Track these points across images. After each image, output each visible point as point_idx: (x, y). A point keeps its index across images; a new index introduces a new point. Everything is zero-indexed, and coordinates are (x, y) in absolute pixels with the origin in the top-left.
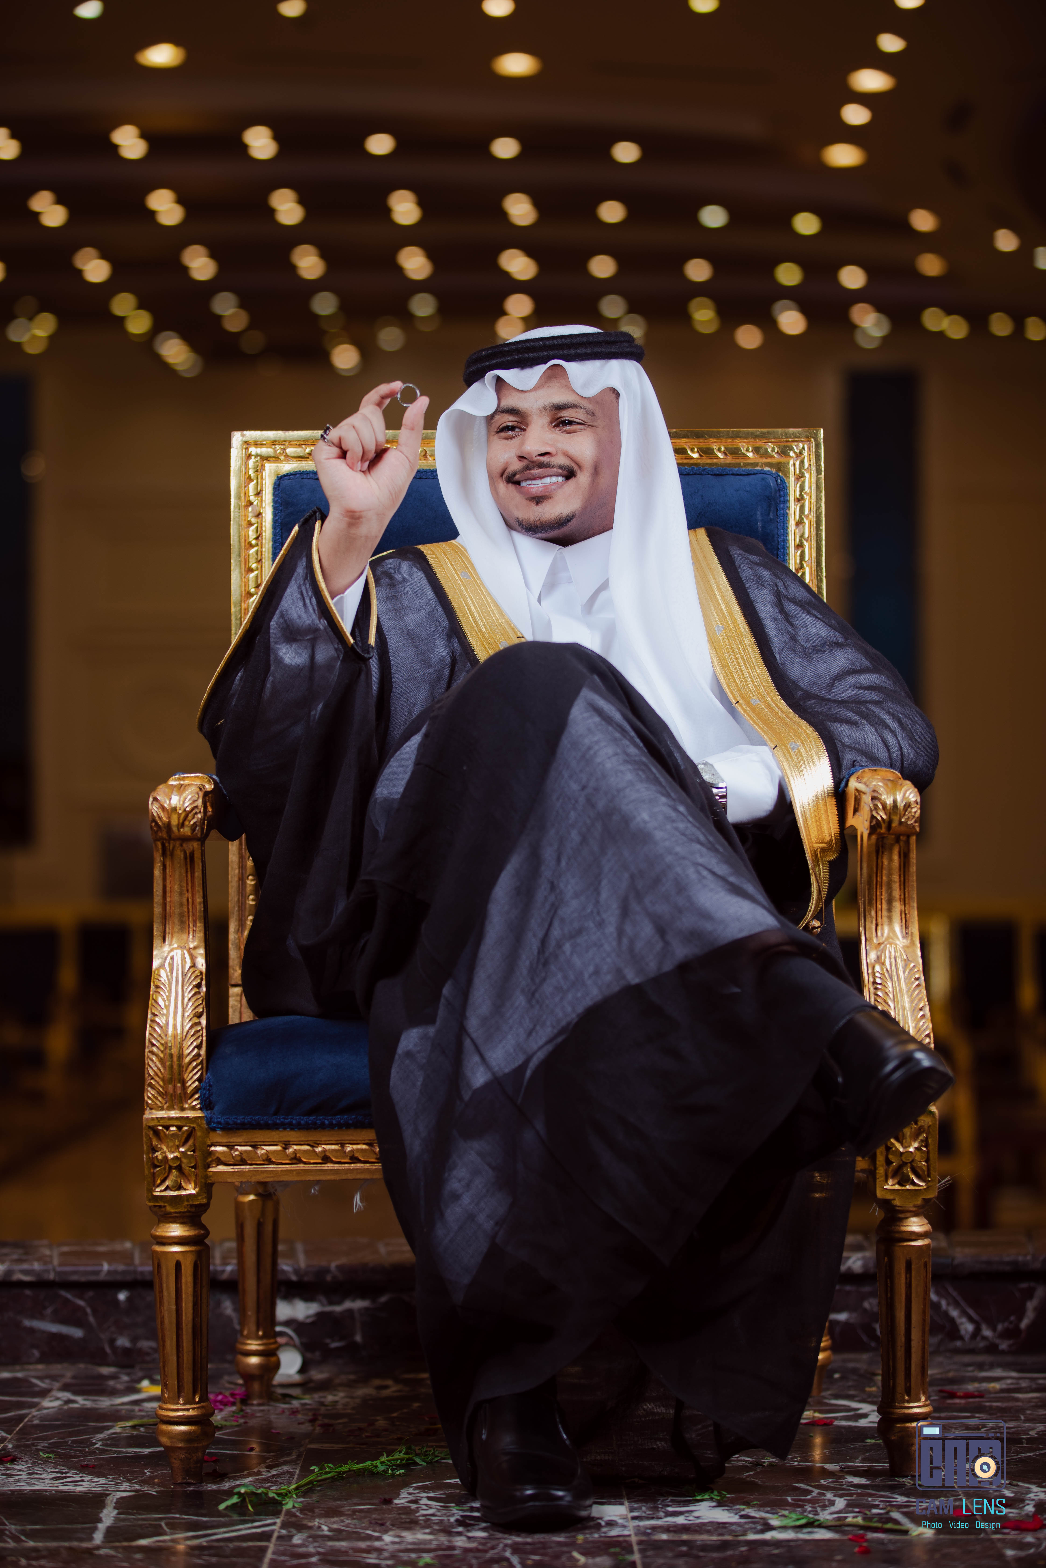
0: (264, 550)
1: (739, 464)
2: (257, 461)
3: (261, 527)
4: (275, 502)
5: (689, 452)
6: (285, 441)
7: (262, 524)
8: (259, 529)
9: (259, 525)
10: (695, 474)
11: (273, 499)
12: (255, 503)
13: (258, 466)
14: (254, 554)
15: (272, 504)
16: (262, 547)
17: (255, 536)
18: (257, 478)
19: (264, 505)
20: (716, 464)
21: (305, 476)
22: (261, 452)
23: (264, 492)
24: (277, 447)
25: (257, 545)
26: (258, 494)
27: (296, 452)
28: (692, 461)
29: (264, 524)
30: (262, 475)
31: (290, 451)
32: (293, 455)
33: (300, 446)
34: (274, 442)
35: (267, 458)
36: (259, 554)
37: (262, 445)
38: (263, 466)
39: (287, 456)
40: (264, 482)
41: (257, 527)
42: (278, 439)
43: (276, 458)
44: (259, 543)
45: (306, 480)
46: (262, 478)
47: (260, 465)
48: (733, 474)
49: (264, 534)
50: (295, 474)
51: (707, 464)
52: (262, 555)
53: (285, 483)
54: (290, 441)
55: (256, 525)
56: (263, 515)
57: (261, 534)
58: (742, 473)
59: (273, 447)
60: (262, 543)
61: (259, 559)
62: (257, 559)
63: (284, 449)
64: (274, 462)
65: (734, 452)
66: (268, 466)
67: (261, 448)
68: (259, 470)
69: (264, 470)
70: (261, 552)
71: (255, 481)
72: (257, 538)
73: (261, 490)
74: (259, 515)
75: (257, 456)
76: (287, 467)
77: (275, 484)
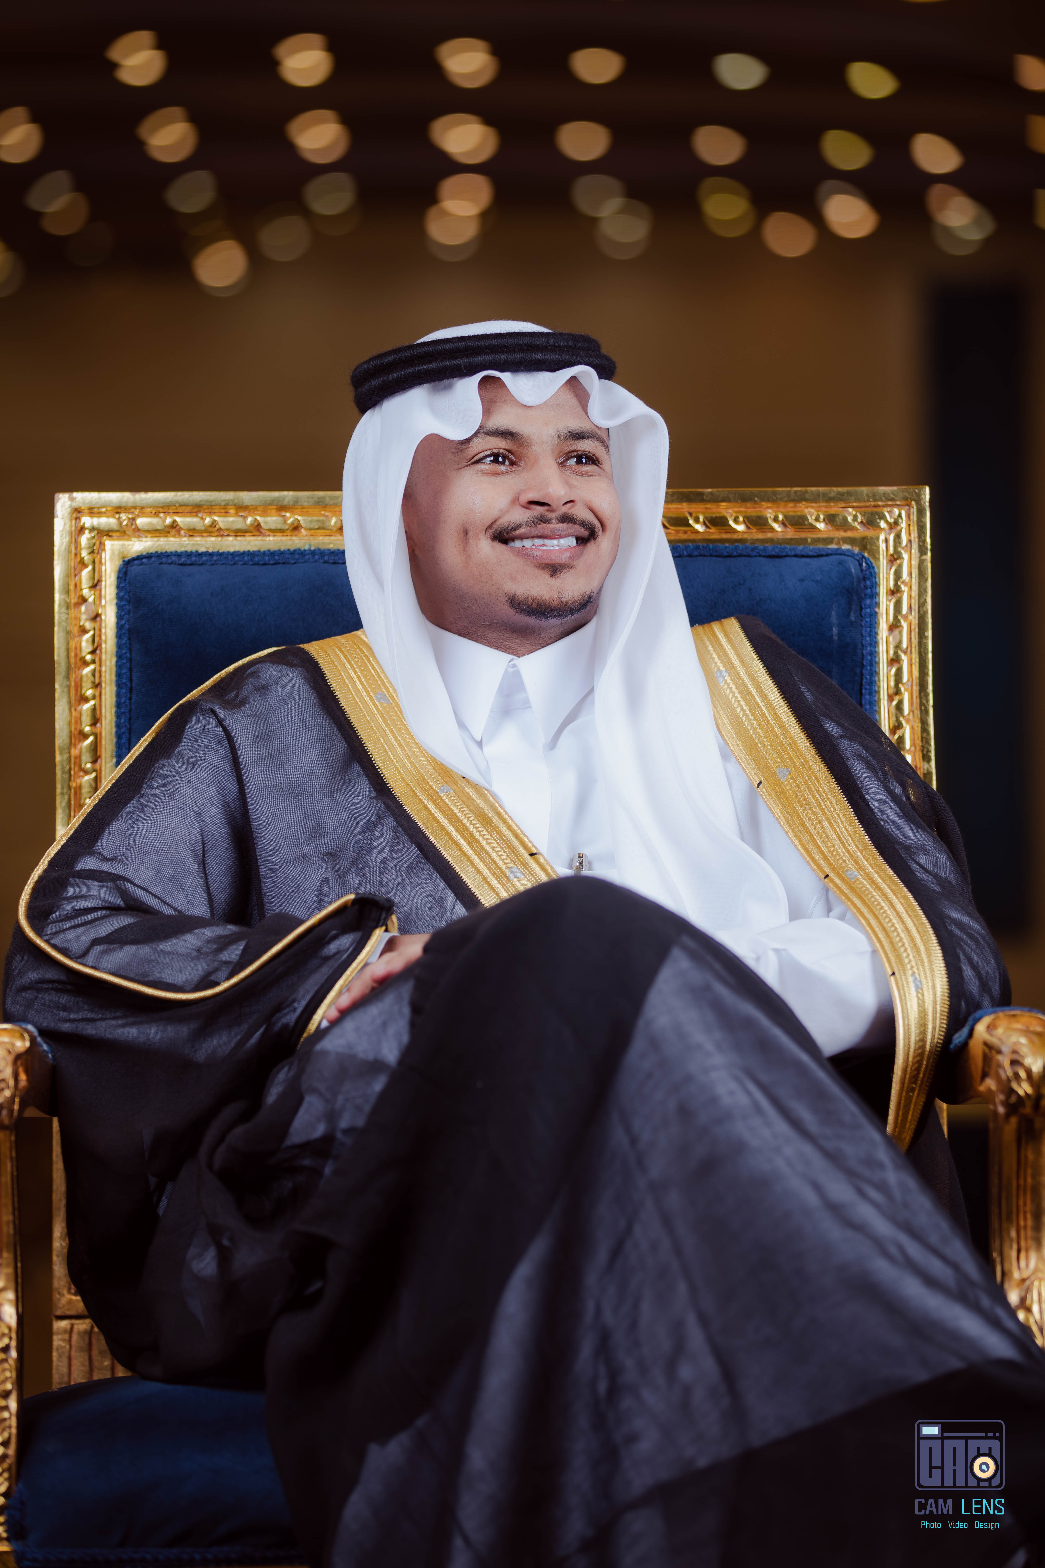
0: (103, 669)
1: (806, 540)
2: (93, 537)
3: (100, 636)
4: (119, 597)
6: (135, 507)
7: (100, 630)
8: (97, 639)
9: (97, 633)
10: (740, 555)
11: (117, 594)
12: (90, 600)
13: (94, 544)
14: (90, 675)
15: (115, 601)
16: (100, 665)
17: (90, 649)
18: (94, 562)
19: (103, 602)
20: (771, 540)
21: (164, 560)
22: (99, 524)
23: (103, 583)
24: (123, 516)
25: (93, 662)
26: (95, 586)
27: (150, 523)
28: (735, 536)
29: (103, 630)
30: (101, 558)
31: (141, 521)
32: (146, 528)
33: (156, 514)
34: (118, 510)
35: (108, 533)
36: (97, 675)
37: (100, 514)
38: (102, 544)
39: (137, 530)
40: (103, 568)
41: (94, 635)
42: (123, 505)
43: (121, 532)
44: (97, 660)
45: (165, 567)
46: (101, 563)
47: (98, 543)
48: (796, 556)
49: (103, 646)
50: (149, 556)
51: (758, 540)
52: (100, 676)
53: (134, 569)
54: (142, 508)
55: (92, 633)
56: (103, 617)
57: (100, 645)
58: (810, 553)
59: (117, 516)
60: (100, 659)
61: (97, 681)
62: (93, 682)
63: (134, 519)
64: (119, 539)
65: (799, 522)
66: (109, 544)
67: (99, 517)
68: (96, 550)
69: (104, 550)
70: (100, 672)
71: (90, 567)
72: (93, 652)
73: (99, 581)
74: (96, 617)
75: (93, 529)
76: (138, 546)
77: (120, 571)
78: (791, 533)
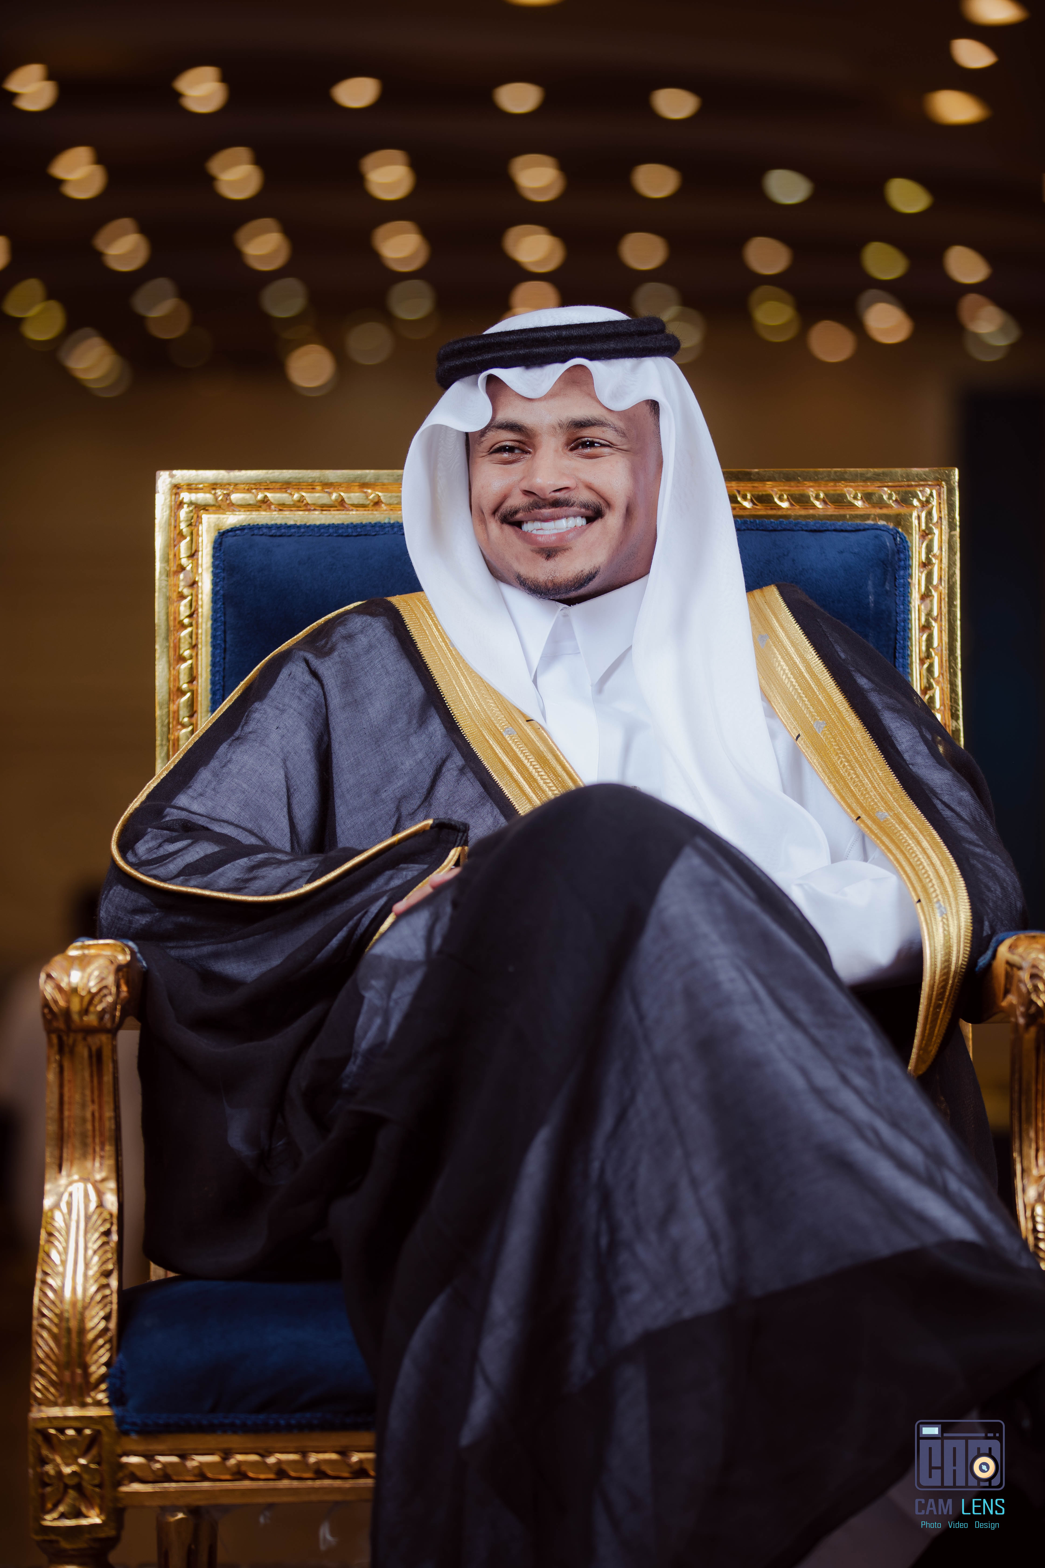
0: (200, 631)
1: (845, 516)
2: (191, 511)
3: (197, 601)
4: (215, 566)
5: (776, 500)
6: (229, 484)
7: (197, 596)
8: (194, 604)
9: (194, 598)
10: (785, 530)
11: (213, 563)
12: (188, 568)
13: (192, 518)
14: (187, 637)
15: (211, 569)
16: (197, 628)
17: (188, 613)
18: (192, 534)
19: (200, 571)
20: (813, 516)
21: (256, 532)
22: (197, 499)
23: (200, 553)
24: (219, 492)
25: (191, 625)
26: (193, 555)
27: (243, 499)
28: (780, 513)
29: (200, 596)
30: (198, 530)
31: (235, 497)
32: (240, 503)
33: (249, 490)
34: (214, 486)
35: (205, 507)
36: (194, 637)
37: (197, 490)
38: (199, 517)
39: (232, 504)
40: (200, 539)
41: (191, 600)
42: (219, 481)
43: (217, 507)
44: (194, 623)
45: (257, 538)
46: (198, 534)
47: (195, 516)
48: (835, 530)
49: (200, 610)
50: (242, 528)
51: (801, 516)
52: (197, 638)
53: (229, 540)
54: (236, 485)
55: (189, 598)
56: (200, 584)
57: (196, 610)
58: (849, 528)
59: (213, 492)
60: (197, 622)
61: (194, 643)
62: (191, 643)
63: (228, 495)
64: (215, 513)
65: (838, 500)
66: (206, 518)
67: (196, 493)
68: (194, 523)
69: (201, 523)
70: (197, 634)
71: (188, 539)
72: (191, 616)
73: (197, 551)
74: (193, 584)
75: (191, 504)
76: (232, 520)
77: (215, 542)
78: (831, 510)
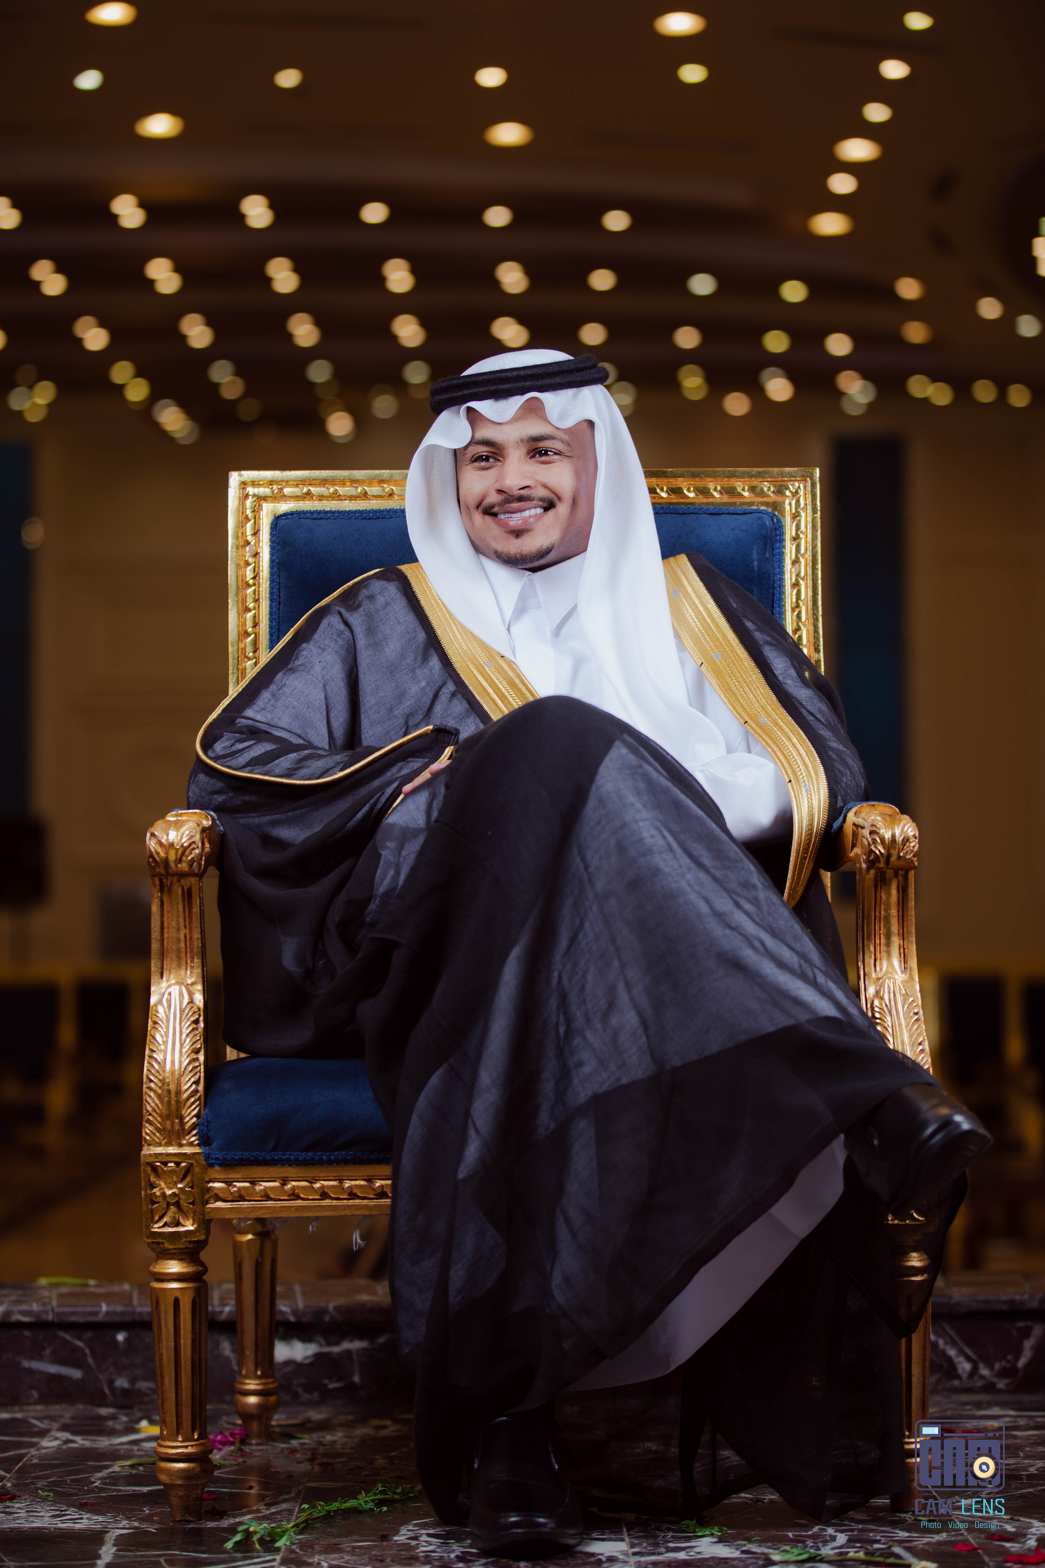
0: (261, 589)
1: (735, 503)
2: (255, 501)
3: (259, 567)
4: (272, 541)
5: (685, 492)
6: (282, 481)
7: (259, 563)
8: (256, 569)
9: (257, 565)
10: (692, 513)
11: (271, 539)
12: (253, 543)
13: (255, 506)
14: (252, 593)
15: (269, 544)
16: (259, 587)
17: (252, 576)
18: (255, 518)
19: (261, 545)
20: (712, 503)
21: (302, 516)
22: (259, 493)
23: (261, 532)
24: (275, 487)
25: (254, 585)
26: (256, 533)
27: (293, 491)
28: (688, 501)
29: (261, 563)
30: (260, 515)
32: (290, 495)
33: (297, 486)
34: (271, 483)
35: (264, 498)
36: (257, 593)
37: (259, 485)
38: (260, 506)
39: (284, 496)
40: (261, 522)
41: (255, 566)
42: (275, 479)
43: (273, 498)
44: (257, 583)
45: (303, 521)
46: (259, 518)
47: (257, 505)
48: (729, 514)
49: (261, 574)
50: (292, 514)
51: (703, 503)
52: (259, 594)
53: (282, 522)
54: (287, 481)
55: (253, 565)
56: (261, 554)
57: (259, 573)
58: (739, 512)
59: (271, 487)
60: (259, 582)
61: (257, 598)
62: (254, 598)
63: (282, 489)
64: (272, 502)
65: (731, 491)
66: (265, 505)
67: (258, 488)
68: (256, 510)
69: (262, 510)
70: (259, 591)
71: (252, 521)
72: (254, 578)
73: (258, 530)
74: (256, 555)
75: (254, 495)
76: (284, 507)
77: (272, 524)
78: (726, 499)
